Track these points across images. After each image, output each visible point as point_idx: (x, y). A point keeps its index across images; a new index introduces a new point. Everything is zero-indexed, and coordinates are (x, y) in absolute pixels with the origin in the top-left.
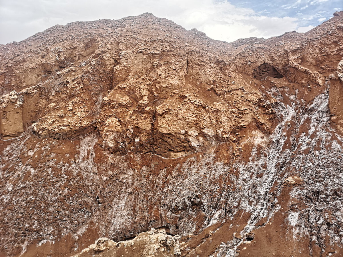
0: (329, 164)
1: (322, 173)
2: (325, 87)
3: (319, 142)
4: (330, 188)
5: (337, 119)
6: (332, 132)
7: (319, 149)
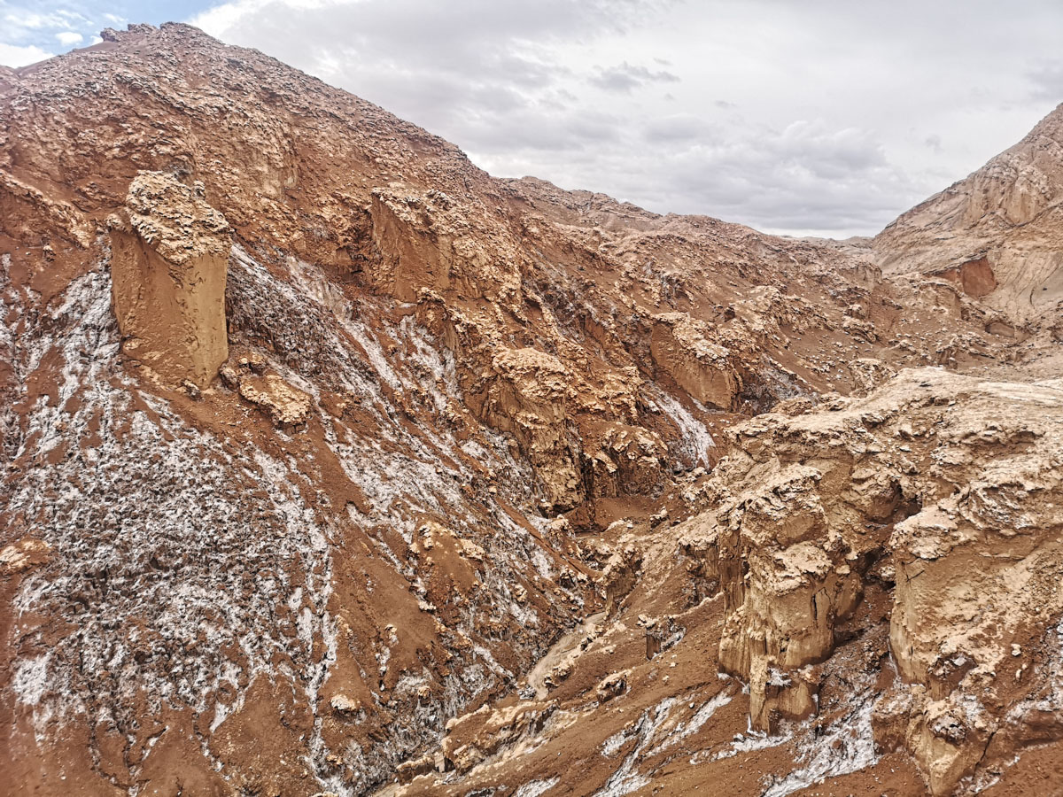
0: (127, 481)
1: (110, 515)
2: (96, 253)
3: (96, 419)
4: (136, 552)
5: (141, 350)
6: (131, 389)
7: (96, 443)
